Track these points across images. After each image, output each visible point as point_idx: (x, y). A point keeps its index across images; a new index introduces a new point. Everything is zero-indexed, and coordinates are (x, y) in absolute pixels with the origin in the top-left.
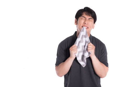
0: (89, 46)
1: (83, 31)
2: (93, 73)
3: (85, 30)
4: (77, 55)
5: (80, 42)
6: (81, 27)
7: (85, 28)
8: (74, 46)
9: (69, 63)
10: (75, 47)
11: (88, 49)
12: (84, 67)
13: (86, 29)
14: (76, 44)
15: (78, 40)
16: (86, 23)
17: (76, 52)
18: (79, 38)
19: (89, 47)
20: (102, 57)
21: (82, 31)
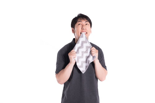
1: (82, 37)
3: (84, 35)
5: (79, 48)
7: (84, 33)
10: (73, 52)
12: (83, 73)
14: (75, 49)
15: (77, 46)
16: (84, 28)
18: (78, 43)
19: (93, 51)
20: (102, 60)
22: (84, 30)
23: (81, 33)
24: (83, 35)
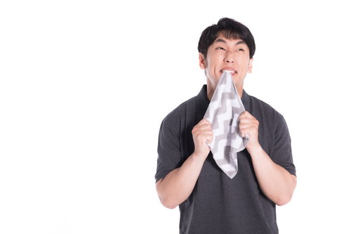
0: (242, 121)
1: (224, 81)
2: (256, 192)
3: (229, 78)
4: (212, 145)
5: (217, 112)
6: (217, 71)
7: (228, 73)
8: (202, 123)
9: (192, 170)
10: (205, 125)
11: (241, 127)
13: (233, 74)
14: (208, 116)
15: (213, 106)
16: (231, 60)
17: (209, 138)
18: (214, 100)
19: (244, 124)
21: (221, 83)
22: (230, 65)
23: (221, 71)
24: (225, 76)
